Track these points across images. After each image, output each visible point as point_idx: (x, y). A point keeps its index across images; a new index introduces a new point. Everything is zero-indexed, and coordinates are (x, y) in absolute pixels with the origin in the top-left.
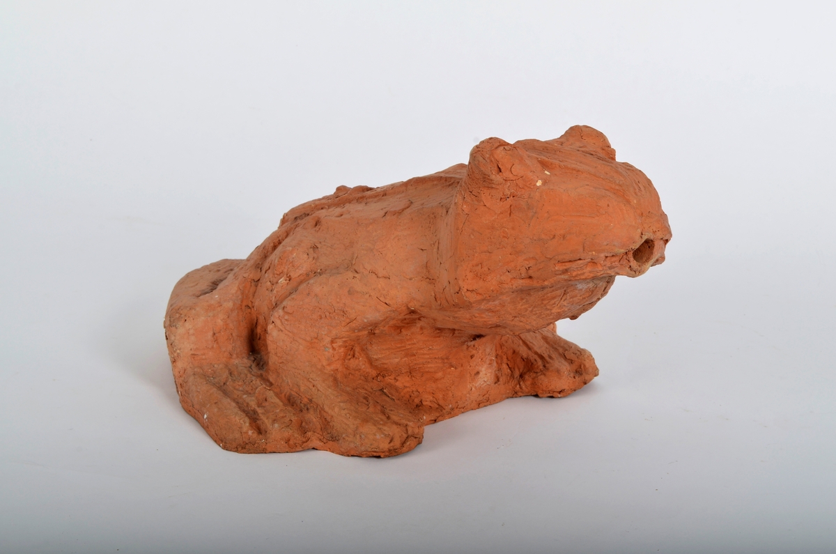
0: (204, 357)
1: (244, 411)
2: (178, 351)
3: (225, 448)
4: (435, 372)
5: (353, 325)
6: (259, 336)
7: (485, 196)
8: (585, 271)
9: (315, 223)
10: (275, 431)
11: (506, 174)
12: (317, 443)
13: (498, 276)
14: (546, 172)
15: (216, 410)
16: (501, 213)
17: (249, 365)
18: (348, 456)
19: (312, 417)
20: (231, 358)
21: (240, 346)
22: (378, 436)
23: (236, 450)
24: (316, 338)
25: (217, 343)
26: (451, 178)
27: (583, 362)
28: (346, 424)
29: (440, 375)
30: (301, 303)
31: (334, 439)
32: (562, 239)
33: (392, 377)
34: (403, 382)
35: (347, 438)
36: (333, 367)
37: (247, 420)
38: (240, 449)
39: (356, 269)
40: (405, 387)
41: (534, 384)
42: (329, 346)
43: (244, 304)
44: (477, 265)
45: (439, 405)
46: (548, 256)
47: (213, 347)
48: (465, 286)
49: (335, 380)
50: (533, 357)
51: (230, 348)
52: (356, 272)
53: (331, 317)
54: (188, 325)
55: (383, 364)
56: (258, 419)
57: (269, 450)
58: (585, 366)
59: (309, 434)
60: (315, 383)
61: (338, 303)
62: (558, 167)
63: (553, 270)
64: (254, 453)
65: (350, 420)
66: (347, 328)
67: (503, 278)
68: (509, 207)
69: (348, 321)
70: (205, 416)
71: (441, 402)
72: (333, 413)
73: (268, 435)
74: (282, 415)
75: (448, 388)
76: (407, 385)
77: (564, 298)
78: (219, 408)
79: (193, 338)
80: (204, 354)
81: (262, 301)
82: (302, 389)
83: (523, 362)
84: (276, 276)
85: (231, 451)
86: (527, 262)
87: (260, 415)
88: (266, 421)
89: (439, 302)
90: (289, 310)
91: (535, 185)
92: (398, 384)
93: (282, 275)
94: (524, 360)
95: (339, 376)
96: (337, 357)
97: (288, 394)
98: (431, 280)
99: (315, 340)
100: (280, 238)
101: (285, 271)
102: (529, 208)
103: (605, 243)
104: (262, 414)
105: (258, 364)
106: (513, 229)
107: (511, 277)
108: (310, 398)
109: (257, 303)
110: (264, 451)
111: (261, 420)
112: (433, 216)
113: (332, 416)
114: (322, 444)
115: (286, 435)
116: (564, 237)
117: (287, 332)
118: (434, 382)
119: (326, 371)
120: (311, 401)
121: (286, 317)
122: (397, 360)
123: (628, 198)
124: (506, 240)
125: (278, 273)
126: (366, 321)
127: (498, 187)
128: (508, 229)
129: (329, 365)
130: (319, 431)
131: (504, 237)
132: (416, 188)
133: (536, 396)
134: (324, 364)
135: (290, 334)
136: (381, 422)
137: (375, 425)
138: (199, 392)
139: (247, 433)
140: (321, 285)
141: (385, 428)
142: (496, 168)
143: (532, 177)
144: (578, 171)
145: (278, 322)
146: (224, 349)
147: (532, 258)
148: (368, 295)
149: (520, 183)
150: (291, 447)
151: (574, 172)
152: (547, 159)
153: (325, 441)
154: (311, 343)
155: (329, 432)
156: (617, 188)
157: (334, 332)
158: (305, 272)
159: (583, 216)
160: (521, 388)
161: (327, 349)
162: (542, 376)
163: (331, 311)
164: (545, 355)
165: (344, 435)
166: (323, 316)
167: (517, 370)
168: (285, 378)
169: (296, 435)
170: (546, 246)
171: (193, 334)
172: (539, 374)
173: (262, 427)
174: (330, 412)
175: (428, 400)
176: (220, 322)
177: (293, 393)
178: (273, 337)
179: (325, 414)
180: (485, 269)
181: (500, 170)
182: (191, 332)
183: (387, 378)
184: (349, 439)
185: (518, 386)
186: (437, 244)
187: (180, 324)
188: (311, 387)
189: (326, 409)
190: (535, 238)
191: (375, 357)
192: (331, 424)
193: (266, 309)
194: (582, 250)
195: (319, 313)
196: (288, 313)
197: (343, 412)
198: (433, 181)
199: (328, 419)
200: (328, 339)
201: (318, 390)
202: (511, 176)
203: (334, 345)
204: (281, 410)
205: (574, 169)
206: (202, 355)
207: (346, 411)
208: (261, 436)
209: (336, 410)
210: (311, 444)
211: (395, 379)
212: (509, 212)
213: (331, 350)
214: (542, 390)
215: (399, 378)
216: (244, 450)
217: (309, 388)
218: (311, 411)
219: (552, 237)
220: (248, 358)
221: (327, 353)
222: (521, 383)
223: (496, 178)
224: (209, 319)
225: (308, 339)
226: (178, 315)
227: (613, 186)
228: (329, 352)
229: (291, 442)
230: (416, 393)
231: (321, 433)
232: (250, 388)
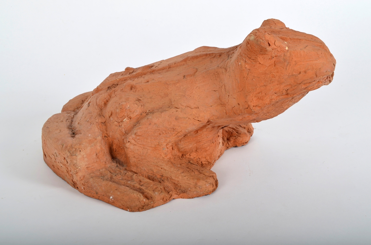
0: (93, 167)
1: (135, 190)
2: (79, 168)
3: (132, 211)
4: (207, 147)
5: (179, 134)
6: (115, 150)
7: (260, 59)
8: (314, 86)
9: (130, 88)
10: (157, 195)
11: (273, 46)
12: (175, 196)
13: (271, 96)
14: (285, 42)
15: (119, 193)
16: (269, 66)
17: (116, 166)
18: (193, 198)
19: (167, 184)
20: (106, 164)
21: (108, 157)
22: (207, 185)
23: (139, 210)
24: (158, 145)
25: (99, 159)
26: (213, 53)
27: (249, 127)
28: (189, 183)
29: (208, 148)
30: (146, 129)
31: (184, 192)
32: (304, 73)
33: (188, 155)
34: (193, 156)
35: (191, 190)
36: (168, 157)
37: (141, 194)
38: (141, 210)
39: (176, 106)
40: (194, 158)
41: (235, 142)
42: (166, 147)
43: (104, 136)
44: (259, 93)
45: (208, 162)
46: (299, 83)
47: (97, 161)
48: (251, 104)
49: (172, 163)
50: (231, 130)
51: (105, 159)
52: (176, 108)
53: (166, 133)
54: (82, 153)
55: (184, 149)
56: (144, 192)
57: (155, 206)
58: (250, 128)
59: (171, 192)
60: (162, 167)
61: (170, 125)
62: (289, 39)
63: (301, 88)
64: (148, 209)
65: (191, 181)
66: (176, 137)
67: (273, 97)
68: (274, 62)
69: (176, 133)
70: (111, 197)
71: (209, 161)
72: (178, 180)
73: (154, 199)
74: (155, 187)
75: (212, 153)
76: (195, 156)
77: (291, 101)
78: (120, 192)
79: (86, 159)
80: (93, 166)
81: (116, 132)
82: (155, 171)
83: (227, 133)
84: (119, 118)
85: (135, 211)
86: (286, 87)
87: (145, 190)
88: (150, 192)
89: (228, 115)
90: (139, 134)
91: (285, 49)
92: (192, 157)
93: (123, 117)
94: (227, 132)
95: (172, 160)
96: (169, 152)
97: (147, 175)
98: (223, 105)
99: (157, 146)
100: (107, 99)
101: (126, 115)
102: (285, 61)
103: (325, 71)
104: (145, 189)
105: (120, 164)
106: (277, 72)
107: (277, 95)
108: (161, 175)
109: (111, 134)
110: (153, 207)
111: (146, 192)
112: (217, 73)
113: (178, 181)
114: (177, 196)
115: (162, 196)
116: (305, 72)
117: (139, 145)
118: (206, 152)
119: (165, 160)
120: (162, 176)
121: (138, 138)
122: (191, 146)
123: (325, 48)
124: (274, 78)
125: (121, 116)
126: (187, 131)
127: (269, 53)
128: (274, 73)
129: (166, 156)
130: (173, 190)
131: (272, 77)
132: (193, 62)
133: (236, 147)
134: (163, 156)
135: (141, 146)
136: (205, 178)
137: (204, 180)
138: (101, 186)
139: (143, 201)
140: (157, 118)
141: (208, 180)
142: (268, 44)
143: (283, 46)
144: (300, 39)
145: (133, 141)
146: (102, 161)
147: (289, 85)
148: (188, 119)
149: (279, 49)
150: (165, 201)
151: (298, 40)
152: (283, 36)
153: (179, 194)
154: (155, 148)
155: (179, 189)
156: (320, 44)
157: (168, 140)
158: (139, 113)
159: (312, 60)
160: (229, 145)
161: (164, 149)
162: (239, 137)
163: (166, 130)
164: (234, 128)
165: (189, 189)
166: (161, 133)
167: (225, 137)
168: (142, 168)
169: (166, 195)
170: (297, 78)
171: (86, 157)
172: (237, 137)
173: (148, 196)
174: (176, 179)
175: (204, 160)
176: (99, 148)
177: (150, 174)
178: (131, 149)
179: (173, 181)
180: (264, 94)
181: (269, 45)
182: (85, 156)
183: (186, 155)
184: (193, 190)
185: (228, 144)
186: (223, 87)
187: (78, 154)
188: (160, 169)
189: (174, 178)
190: (290, 75)
191: (181, 147)
192: (179, 185)
193: (119, 136)
194: (315, 76)
195: (159, 132)
196: (139, 136)
197: (185, 178)
198: (202, 56)
199: (176, 183)
200: (165, 144)
201: (165, 170)
202: (275, 47)
203: (168, 146)
204: (153, 185)
205: (298, 39)
206: (92, 166)
207: (186, 177)
208: (150, 201)
209: (180, 177)
210: (173, 197)
211: (190, 155)
212: (274, 65)
213: (166, 149)
214: (239, 143)
215: (191, 154)
216: (143, 210)
217: (159, 170)
218: (166, 181)
219: (298, 73)
220: (113, 162)
221: (164, 151)
222: (229, 143)
223: (269, 49)
224: (93, 147)
225: (153, 146)
226: (74, 149)
227: (318, 44)
228: (165, 150)
229: (165, 199)
230: (199, 159)
231: (175, 191)
232: (126, 177)
